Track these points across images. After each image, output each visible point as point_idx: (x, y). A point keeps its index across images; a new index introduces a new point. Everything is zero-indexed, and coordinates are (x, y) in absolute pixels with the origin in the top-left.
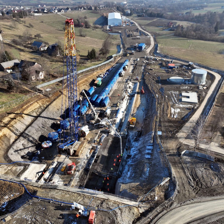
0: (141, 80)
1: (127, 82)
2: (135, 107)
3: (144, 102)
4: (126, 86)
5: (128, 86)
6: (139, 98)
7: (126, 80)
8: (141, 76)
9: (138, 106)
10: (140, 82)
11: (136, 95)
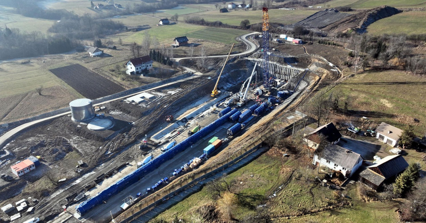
1: (166, 142)
2: (197, 108)
6: (181, 116)
9: (194, 108)
11: (180, 119)
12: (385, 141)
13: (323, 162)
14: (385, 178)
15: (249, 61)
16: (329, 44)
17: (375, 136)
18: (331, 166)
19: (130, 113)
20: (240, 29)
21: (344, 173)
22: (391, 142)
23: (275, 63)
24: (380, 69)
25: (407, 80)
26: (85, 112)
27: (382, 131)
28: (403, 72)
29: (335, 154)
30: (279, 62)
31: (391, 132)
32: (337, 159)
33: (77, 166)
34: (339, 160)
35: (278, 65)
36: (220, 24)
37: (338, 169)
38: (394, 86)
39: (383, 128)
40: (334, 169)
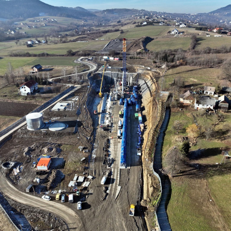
0: (97, 127)
1: (112, 124)
2: (101, 104)
3: (94, 107)
4: (111, 118)
5: (109, 119)
6: (98, 110)
7: (114, 127)
8: (97, 134)
9: (99, 105)
10: (98, 124)
11: (101, 112)
12: (209, 94)
13: (200, 107)
14: (228, 104)
15: (100, 73)
16: (137, 58)
17: (203, 93)
18: (205, 107)
19: (66, 116)
20: (67, 56)
21: (212, 108)
22: (211, 93)
23: (117, 72)
24: (175, 66)
25: (192, 69)
26: (40, 122)
27: (207, 90)
28: (186, 66)
29: (206, 101)
30: (119, 71)
31: (211, 89)
32: (207, 103)
33: (81, 150)
34: (208, 103)
35: (119, 73)
36: (48, 55)
37: (208, 107)
38: (190, 72)
39: (206, 88)
40: (206, 108)
